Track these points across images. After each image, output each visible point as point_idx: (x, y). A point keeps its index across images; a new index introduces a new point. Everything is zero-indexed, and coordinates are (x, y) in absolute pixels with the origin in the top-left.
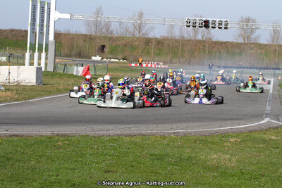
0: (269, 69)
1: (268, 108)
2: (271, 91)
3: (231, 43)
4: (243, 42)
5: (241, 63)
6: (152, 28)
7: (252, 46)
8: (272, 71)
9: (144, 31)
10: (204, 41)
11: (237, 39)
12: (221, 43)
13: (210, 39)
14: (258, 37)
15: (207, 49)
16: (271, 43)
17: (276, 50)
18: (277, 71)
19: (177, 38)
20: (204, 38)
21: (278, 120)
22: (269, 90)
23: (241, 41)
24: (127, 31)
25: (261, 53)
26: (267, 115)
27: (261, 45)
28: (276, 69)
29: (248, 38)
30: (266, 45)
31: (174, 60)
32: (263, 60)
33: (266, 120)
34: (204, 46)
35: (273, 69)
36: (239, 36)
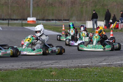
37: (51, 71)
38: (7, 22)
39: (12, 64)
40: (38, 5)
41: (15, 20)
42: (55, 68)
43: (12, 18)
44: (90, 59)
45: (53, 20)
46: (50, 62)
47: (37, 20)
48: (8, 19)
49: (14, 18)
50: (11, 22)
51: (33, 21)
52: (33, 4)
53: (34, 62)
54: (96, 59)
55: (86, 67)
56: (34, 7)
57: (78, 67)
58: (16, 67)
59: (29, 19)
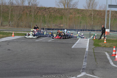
0: (86, 30)
1: (85, 64)
2: (87, 49)
3: (53, 9)
4: (63, 7)
5: (62, 25)
7: (71, 11)
8: (88, 33)
10: (30, 7)
11: (58, 6)
12: (45, 9)
13: (36, 5)
14: (76, 3)
15: (33, 14)
16: (88, 9)
17: (91, 14)
18: (92, 33)
19: (7, 4)
20: (30, 4)
21: (93, 74)
22: (86, 48)
23: (62, 6)
25: (79, 17)
26: (84, 70)
27: (79, 10)
28: (92, 31)
29: (68, 4)
30: (83, 10)
31: (5, 23)
32: (81, 23)
33: (83, 74)
34: (30, 11)
35: (89, 30)
36: (61, 2)
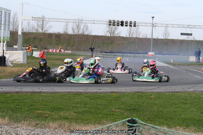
4: (110, 35)
6: (51, 27)
9: (45, 29)
11: (106, 34)
16: (128, 36)
23: (108, 35)
24: (33, 28)
27: (123, 38)
29: (113, 33)
36: (108, 31)
37: (151, 95)
38: (133, 55)
39: (127, 88)
40: (156, 44)
41: (139, 54)
42: (155, 93)
43: (138, 52)
44: (182, 86)
45: (166, 54)
46: (154, 87)
47: (155, 54)
48: (135, 53)
49: (140, 52)
50: (136, 55)
51: (152, 55)
52: (153, 43)
53: (143, 87)
54: (188, 86)
55: (177, 92)
56: (153, 45)
57: (172, 92)
58: (128, 91)
59: (149, 53)
